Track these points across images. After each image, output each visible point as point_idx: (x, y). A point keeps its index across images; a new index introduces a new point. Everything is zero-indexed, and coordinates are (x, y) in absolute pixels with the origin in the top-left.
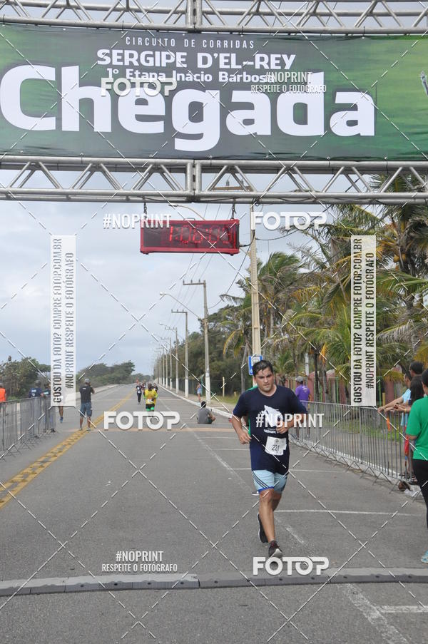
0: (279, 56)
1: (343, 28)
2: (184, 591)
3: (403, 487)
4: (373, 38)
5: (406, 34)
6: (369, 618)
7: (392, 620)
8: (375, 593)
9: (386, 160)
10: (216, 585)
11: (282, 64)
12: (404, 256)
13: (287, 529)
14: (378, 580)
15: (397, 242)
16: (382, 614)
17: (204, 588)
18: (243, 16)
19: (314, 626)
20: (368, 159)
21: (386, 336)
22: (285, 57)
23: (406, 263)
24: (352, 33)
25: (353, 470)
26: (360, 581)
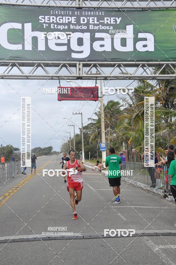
0: (114, 18)
1: (141, 6)
2: (77, 240)
3: (165, 196)
4: (153, 10)
5: (167, 9)
6: (154, 251)
7: (163, 251)
8: (156, 240)
9: (159, 61)
10: (91, 238)
11: (116, 21)
12: (164, 102)
13: (119, 214)
14: (157, 235)
15: (162, 96)
16: (159, 249)
17: (85, 239)
18: (99, 2)
19: (131, 254)
20: (152, 61)
21: (158, 135)
22: (117, 18)
23: (165, 104)
24: (145, 8)
25: (144, 190)
26: (149, 235)
